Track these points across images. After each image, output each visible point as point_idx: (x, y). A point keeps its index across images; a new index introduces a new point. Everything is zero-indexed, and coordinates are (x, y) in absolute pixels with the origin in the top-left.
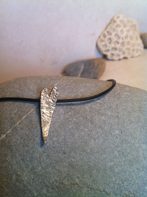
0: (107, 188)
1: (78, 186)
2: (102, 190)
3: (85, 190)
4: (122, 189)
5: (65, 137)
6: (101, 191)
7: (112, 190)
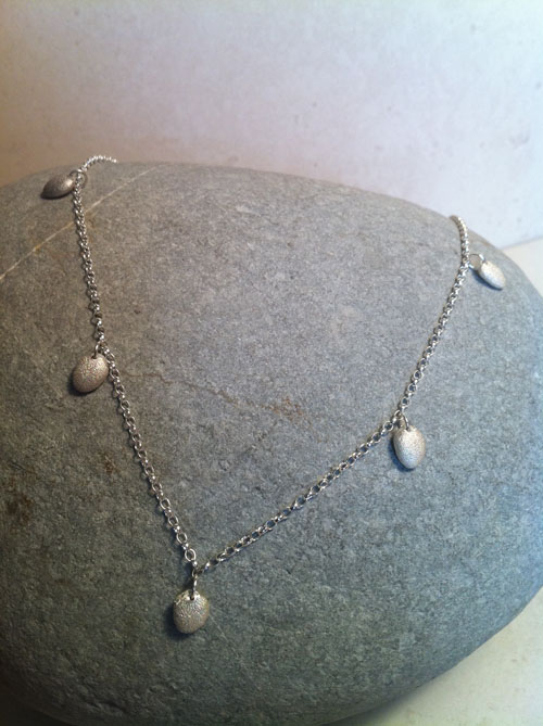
0: (231, 388)
1: (162, 379)
2: (217, 391)
5: (142, 280)
6: (214, 393)
7: (241, 393)
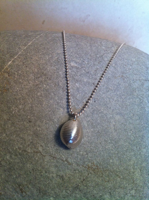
0: (70, 158)
1: (41, 154)
2: (64, 159)
3: (47, 158)
4: (86, 160)
5: (32, 105)
6: (63, 161)
7: (75, 160)
